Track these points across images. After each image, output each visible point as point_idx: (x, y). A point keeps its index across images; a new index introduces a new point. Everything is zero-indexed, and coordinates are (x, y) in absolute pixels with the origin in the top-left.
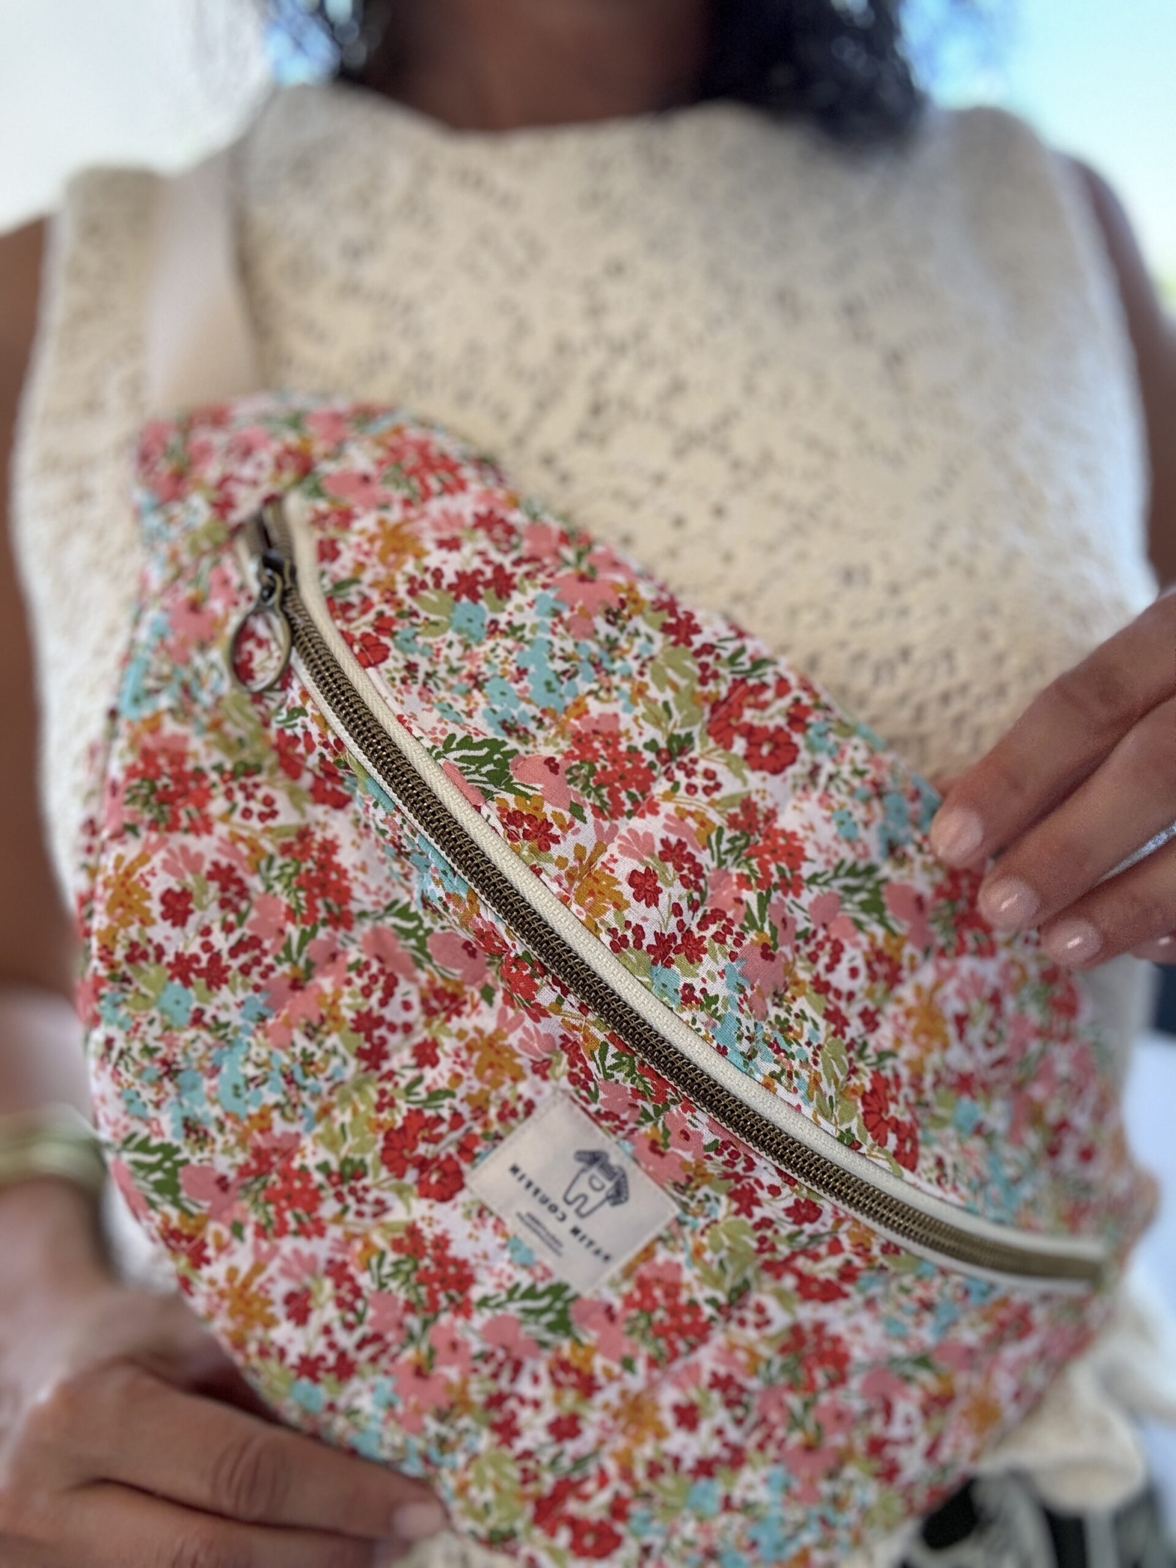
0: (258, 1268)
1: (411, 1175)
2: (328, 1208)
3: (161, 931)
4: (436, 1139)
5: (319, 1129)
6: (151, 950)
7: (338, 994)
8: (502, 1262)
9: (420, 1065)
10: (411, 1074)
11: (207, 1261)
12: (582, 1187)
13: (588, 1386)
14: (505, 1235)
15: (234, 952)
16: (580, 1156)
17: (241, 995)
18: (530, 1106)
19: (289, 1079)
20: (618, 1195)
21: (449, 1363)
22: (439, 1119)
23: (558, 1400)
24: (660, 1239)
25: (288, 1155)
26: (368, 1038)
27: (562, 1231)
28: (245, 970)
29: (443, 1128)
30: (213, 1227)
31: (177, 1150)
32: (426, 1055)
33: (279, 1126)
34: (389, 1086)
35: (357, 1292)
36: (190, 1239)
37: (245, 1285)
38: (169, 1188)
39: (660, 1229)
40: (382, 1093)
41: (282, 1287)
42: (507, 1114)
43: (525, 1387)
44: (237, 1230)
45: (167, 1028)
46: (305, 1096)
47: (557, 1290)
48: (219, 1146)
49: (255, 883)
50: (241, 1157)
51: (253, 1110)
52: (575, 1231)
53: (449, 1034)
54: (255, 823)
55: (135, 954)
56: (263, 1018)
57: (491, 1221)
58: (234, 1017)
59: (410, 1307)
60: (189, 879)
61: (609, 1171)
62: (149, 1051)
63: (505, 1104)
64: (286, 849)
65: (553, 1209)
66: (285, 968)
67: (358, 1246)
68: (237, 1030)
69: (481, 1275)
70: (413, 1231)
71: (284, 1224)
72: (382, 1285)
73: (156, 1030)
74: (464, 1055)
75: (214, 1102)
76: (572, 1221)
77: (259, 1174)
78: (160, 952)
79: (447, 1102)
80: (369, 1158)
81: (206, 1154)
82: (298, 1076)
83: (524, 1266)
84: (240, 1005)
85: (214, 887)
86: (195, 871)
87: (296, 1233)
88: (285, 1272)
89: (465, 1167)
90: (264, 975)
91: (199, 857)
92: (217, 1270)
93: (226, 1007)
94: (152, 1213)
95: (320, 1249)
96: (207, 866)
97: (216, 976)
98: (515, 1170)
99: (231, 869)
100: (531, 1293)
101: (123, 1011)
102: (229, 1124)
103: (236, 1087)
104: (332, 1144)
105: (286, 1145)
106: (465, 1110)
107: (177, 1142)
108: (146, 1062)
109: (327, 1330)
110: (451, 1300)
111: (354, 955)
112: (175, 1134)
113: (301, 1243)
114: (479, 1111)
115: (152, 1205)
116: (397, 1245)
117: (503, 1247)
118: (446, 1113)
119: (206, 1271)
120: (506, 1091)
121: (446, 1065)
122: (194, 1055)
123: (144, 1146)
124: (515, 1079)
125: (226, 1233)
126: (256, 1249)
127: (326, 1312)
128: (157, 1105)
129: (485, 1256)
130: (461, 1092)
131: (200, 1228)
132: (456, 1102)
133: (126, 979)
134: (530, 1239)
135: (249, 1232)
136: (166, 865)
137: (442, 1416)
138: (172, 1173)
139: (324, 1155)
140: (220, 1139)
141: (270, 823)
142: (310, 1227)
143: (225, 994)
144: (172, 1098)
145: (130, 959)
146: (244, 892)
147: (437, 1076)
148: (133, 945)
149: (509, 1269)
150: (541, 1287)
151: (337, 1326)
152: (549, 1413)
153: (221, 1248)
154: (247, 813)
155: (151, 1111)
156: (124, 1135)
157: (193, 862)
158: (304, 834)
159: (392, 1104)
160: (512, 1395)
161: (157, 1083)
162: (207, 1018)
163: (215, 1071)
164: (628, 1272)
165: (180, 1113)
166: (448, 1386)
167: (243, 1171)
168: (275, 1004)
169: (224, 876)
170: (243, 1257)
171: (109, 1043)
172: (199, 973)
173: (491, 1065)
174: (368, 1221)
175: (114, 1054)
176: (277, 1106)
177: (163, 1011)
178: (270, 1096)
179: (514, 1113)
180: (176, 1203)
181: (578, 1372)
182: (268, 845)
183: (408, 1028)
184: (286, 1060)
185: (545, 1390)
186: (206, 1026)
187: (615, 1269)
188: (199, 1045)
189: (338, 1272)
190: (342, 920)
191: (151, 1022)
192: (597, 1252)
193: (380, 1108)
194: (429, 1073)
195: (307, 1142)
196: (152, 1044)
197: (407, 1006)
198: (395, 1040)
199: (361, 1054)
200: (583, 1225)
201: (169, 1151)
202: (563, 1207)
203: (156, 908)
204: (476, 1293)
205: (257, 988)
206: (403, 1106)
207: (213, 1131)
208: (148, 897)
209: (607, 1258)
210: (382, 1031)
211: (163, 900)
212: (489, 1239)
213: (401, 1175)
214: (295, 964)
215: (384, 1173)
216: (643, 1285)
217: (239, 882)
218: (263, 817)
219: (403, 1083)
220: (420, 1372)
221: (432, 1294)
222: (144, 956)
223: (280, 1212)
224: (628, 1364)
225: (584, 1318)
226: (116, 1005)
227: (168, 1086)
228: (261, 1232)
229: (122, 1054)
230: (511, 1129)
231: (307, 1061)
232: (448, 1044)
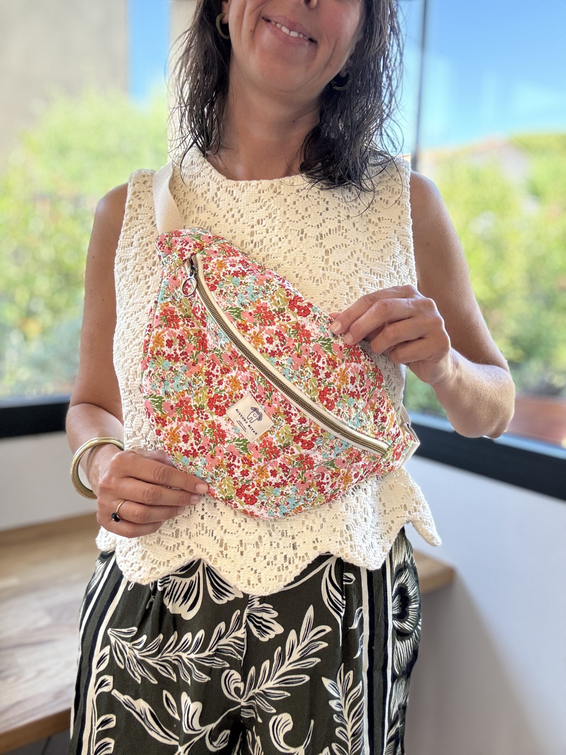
0: (178, 428)
1: (214, 410)
2: (195, 416)
3: (165, 349)
4: (220, 401)
5: (195, 398)
6: (162, 353)
7: (203, 367)
8: (232, 432)
9: (219, 385)
10: (216, 386)
11: (166, 425)
12: (252, 415)
13: (251, 464)
14: (233, 426)
15: (181, 355)
16: (252, 408)
17: (182, 365)
18: (242, 396)
19: (190, 384)
20: (260, 419)
21: (219, 455)
22: (221, 396)
23: (243, 467)
24: (269, 431)
25: (187, 403)
26: (208, 377)
27: (246, 425)
28: (183, 359)
29: (222, 399)
30: (168, 417)
31: (163, 398)
32: (220, 383)
33: (186, 395)
34: (211, 389)
35: (199, 436)
36: (163, 420)
37: (174, 432)
38: (159, 407)
39: (269, 429)
40: (210, 390)
41: (182, 434)
42: (237, 397)
43: (236, 463)
44: (174, 419)
45: (164, 370)
46: (193, 389)
47: (245, 440)
48: (172, 398)
49: (187, 341)
50: (177, 402)
51: (181, 391)
52: (249, 426)
53: (226, 377)
54: (189, 327)
55: (158, 353)
56: (186, 371)
57: (231, 422)
58: (179, 369)
59: (211, 441)
60: (173, 338)
61: (258, 412)
62: (159, 374)
63: (236, 395)
64: (195, 334)
65: (245, 420)
66: (192, 360)
67: (201, 425)
68: (180, 373)
69: (228, 435)
70: (213, 423)
71: (185, 418)
72: (205, 435)
73: (161, 370)
74: (228, 382)
75: (172, 388)
76: (249, 423)
77: (181, 407)
78: (164, 353)
79: (223, 392)
80: (205, 404)
81: (169, 400)
82: (192, 384)
83: (237, 434)
84: (181, 367)
85: (178, 340)
86: (175, 336)
87: (187, 421)
88: (183, 430)
89: (226, 409)
90: (187, 361)
91: (175, 333)
92: (168, 428)
93: (178, 367)
94: (155, 413)
95: (192, 425)
96: (177, 335)
97: (177, 359)
98: (237, 410)
99: (182, 337)
100: (238, 440)
101: (154, 365)
102: (175, 394)
103: (178, 385)
104: (197, 401)
105: (187, 400)
106: (227, 395)
107: (163, 396)
108: (158, 377)
109: (192, 445)
110: (221, 441)
111: (207, 359)
112: (163, 394)
113: (188, 423)
114: (231, 396)
115: (155, 411)
116: (210, 426)
117: (233, 428)
118: (223, 395)
119: (165, 428)
120: (237, 392)
121: (224, 384)
122: (169, 377)
123: (155, 397)
124: (239, 390)
125: (171, 419)
126: (178, 424)
127: (192, 440)
128: (160, 387)
129: (229, 430)
130: (227, 390)
131: (165, 417)
132: (225, 393)
133: (155, 359)
134: (239, 427)
135: (176, 420)
136: (168, 333)
137: (216, 468)
138: (161, 403)
139: (195, 403)
140: (173, 397)
141: (193, 328)
142: (191, 419)
143: (178, 364)
144: (163, 386)
145: (157, 354)
146: (184, 343)
147: (222, 387)
148: (158, 351)
149: (234, 434)
150: (241, 439)
151: (194, 444)
152: (241, 469)
153: (170, 422)
154: (188, 325)
155: (158, 388)
156: (150, 394)
157: (175, 334)
158: (200, 332)
159: (211, 393)
160: (233, 464)
161: (160, 382)
162: (173, 369)
163: (173, 381)
164: (261, 438)
165: (164, 390)
166: (219, 460)
167: (177, 405)
168: (189, 368)
169: (181, 338)
170: (174, 425)
171: (150, 372)
172: (173, 358)
173: (234, 386)
174: (203, 420)
175: (151, 375)
176: (186, 390)
177: (163, 367)
178: (185, 388)
179: (238, 397)
180: (161, 411)
181: (248, 460)
182: (192, 333)
183: (217, 376)
184: (190, 380)
185: (240, 464)
186: (173, 371)
187: (258, 436)
188: (171, 375)
189: (196, 431)
190: (205, 351)
191: (160, 368)
192: (254, 432)
193: (208, 393)
194: (221, 387)
195: (192, 400)
196: (160, 373)
197: (217, 371)
198: (214, 378)
199: (206, 381)
200: (251, 424)
201: (160, 398)
202: (247, 420)
203: (165, 343)
204: (226, 439)
205: (185, 364)
206: (214, 393)
207: (171, 395)
208: (164, 341)
209: (256, 434)
210: (211, 376)
211: (167, 342)
212: (230, 426)
213: (212, 409)
214: (194, 359)
215: (208, 408)
216: (264, 441)
217: (184, 340)
218: (191, 326)
219: (214, 388)
220: (212, 457)
221: (216, 438)
222: (160, 354)
223: (184, 416)
224: (260, 460)
225: (251, 449)
226: (153, 364)
227: (162, 383)
228: (179, 420)
229: (153, 374)
230: (237, 401)
231: (194, 381)
232: (225, 379)
